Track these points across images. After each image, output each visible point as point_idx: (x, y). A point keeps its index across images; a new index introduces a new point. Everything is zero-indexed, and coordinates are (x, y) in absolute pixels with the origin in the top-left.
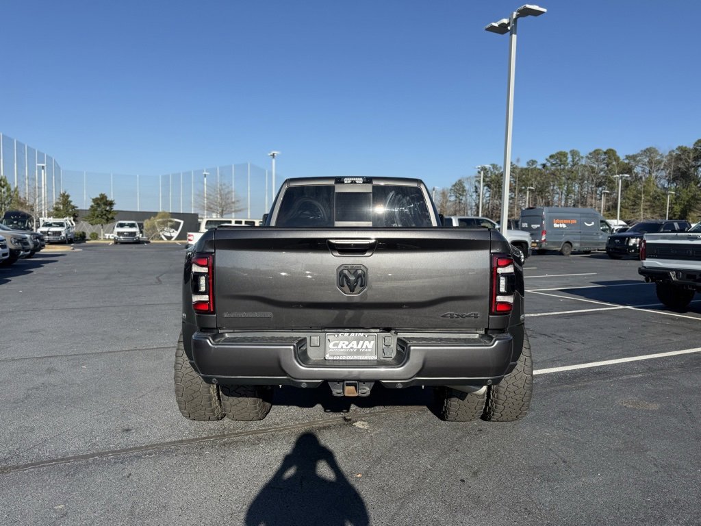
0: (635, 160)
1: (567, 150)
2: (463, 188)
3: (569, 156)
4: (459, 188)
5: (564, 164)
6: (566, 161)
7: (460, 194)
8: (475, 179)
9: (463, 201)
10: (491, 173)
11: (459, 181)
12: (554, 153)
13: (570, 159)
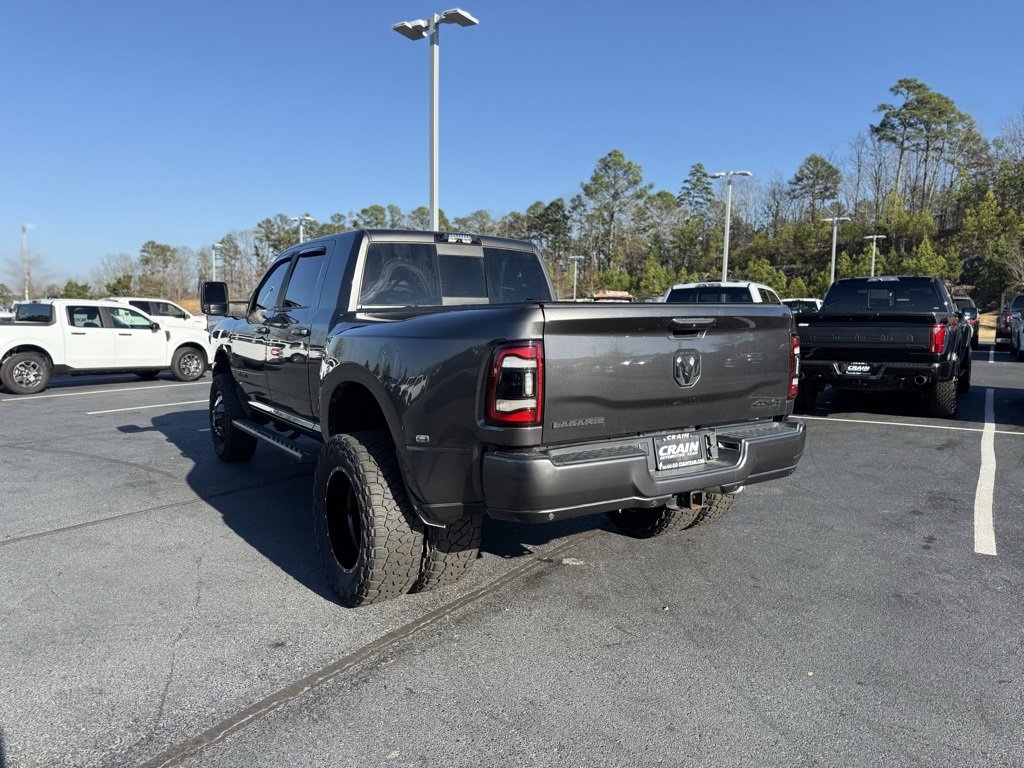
0: (465, 225)
1: (384, 205)
2: (236, 247)
3: (387, 213)
4: (229, 248)
5: (381, 224)
6: (383, 219)
7: (230, 257)
8: (254, 235)
9: (236, 269)
10: (279, 228)
11: (229, 236)
12: (367, 207)
13: (388, 218)
